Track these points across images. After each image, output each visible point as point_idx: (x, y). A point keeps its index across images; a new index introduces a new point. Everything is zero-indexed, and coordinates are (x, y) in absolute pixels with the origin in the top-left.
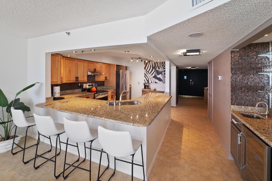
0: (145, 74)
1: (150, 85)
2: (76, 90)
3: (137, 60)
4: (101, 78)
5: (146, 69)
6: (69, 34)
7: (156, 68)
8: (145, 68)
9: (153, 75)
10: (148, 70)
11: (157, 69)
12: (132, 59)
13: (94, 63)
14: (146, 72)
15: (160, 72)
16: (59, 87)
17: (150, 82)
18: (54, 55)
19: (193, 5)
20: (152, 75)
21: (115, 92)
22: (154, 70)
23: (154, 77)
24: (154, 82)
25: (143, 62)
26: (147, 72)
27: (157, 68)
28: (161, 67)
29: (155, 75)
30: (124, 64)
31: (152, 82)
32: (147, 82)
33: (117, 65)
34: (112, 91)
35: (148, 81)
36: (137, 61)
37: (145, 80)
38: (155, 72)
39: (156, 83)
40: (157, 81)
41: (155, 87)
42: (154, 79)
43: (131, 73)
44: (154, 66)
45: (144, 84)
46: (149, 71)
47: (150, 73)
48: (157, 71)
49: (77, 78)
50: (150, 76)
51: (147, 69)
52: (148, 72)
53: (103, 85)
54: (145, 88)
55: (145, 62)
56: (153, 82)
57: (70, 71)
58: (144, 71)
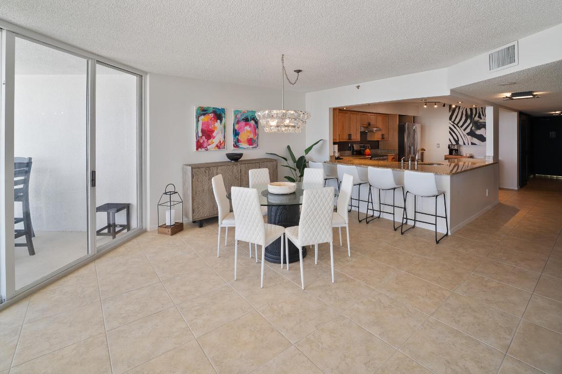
0: (450, 128)
1: (461, 148)
2: (346, 152)
3: (435, 104)
4: (377, 137)
5: (453, 120)
6: (358, 87)
7: (473, 116)
8: (450, 119)
9: (468, 130)
10: (456, 122)
11: (476, 118)
12: (426, 105)
13: (368, 114)
14: (453, 125)
15: (482, 125)
16: (337, 145)
17: (461, 142)
18: (334, 109)
19: (490, 70)
20: (464, 130)
21: (397, 158)
22: (469, 121)
23: (468, 134)
24: (470, 144)
25: (447, 108)
26: (455, 125)
27: (475, 116)
28: (483, 116)
29: (471, 129)
30: (411, 113)
31: (464, 144)
32: (454, 143)
33: (399, 115)
34: (393, 157)
35: (457, 142)
36: (436, 106)
37: (450, 140)
38: (471, 125)
39: (473, 144)
40: (475, 141)
41: (470, 153)
42: (469, 137)
43: (422, 128)
44: (469, 112)
45: (449, 146)
46: (458, 123)
47: (462, 127)
48: (475, 122)
49: (350, 135)
50: (461, 133)
51: (455, 120)
52: (457, 125)
53: (378, 147)
54: (451, 153)
55: (450, 106)
56: (466, 143)
57: (343, 127)
58: (448, 124)
